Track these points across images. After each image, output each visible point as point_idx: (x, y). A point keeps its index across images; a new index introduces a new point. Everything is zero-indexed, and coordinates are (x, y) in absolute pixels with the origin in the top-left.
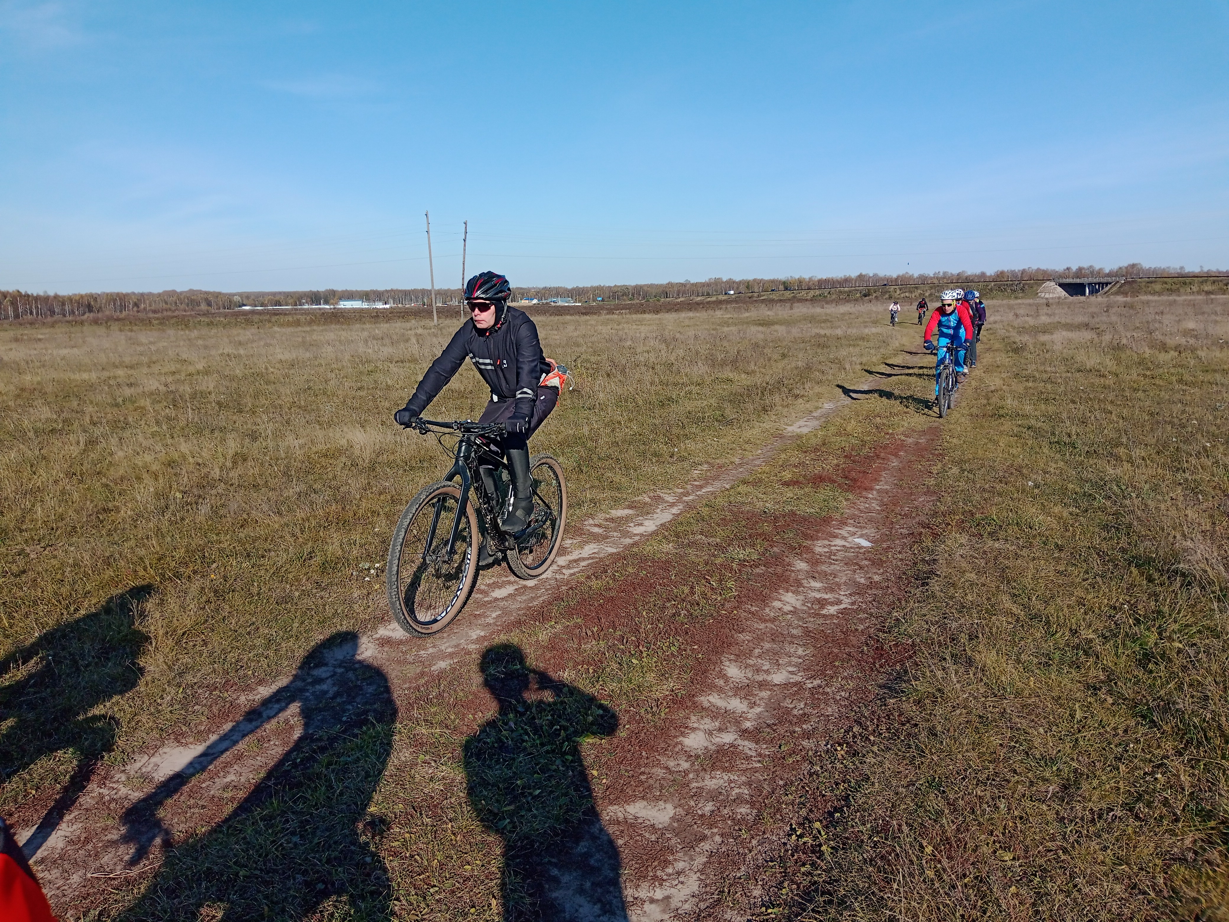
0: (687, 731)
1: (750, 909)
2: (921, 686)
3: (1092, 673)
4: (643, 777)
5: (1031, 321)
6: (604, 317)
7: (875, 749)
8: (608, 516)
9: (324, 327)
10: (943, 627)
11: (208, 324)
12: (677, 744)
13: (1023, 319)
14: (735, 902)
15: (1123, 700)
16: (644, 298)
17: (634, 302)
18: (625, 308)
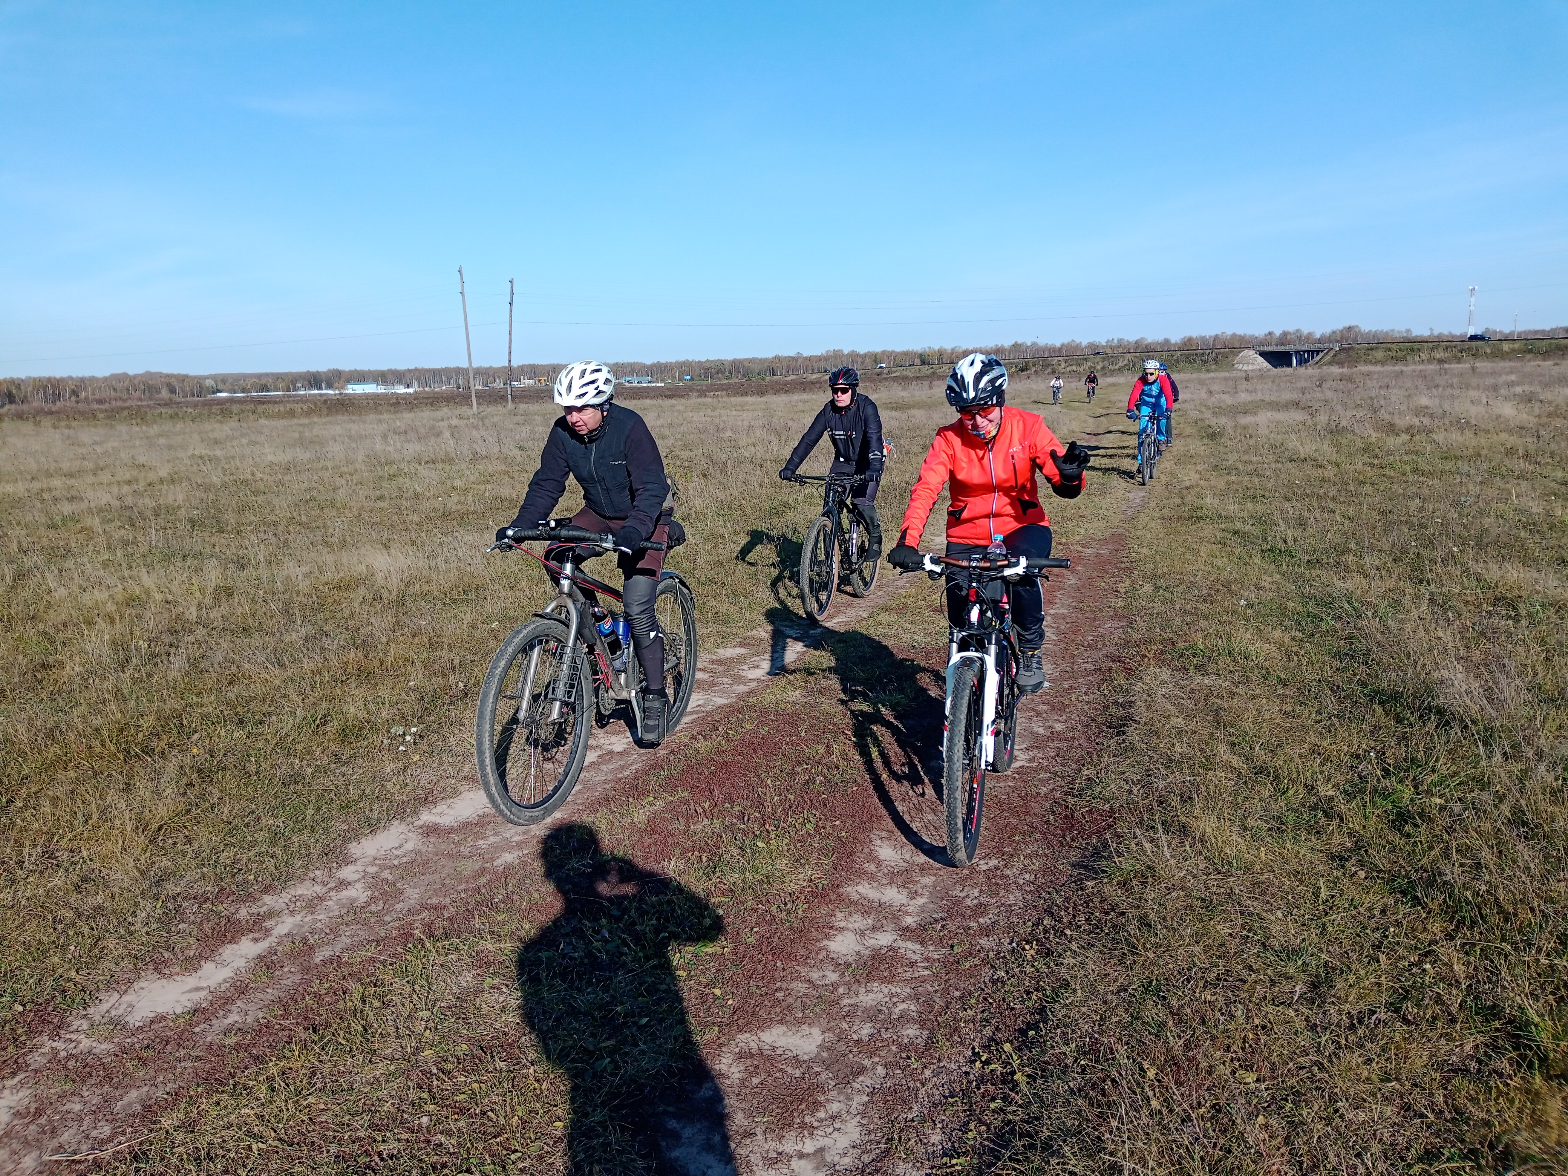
0: (832, 932)
1: (929, 1160)
2: (1125, 864)
3: (1336, 839)
4: (780, 995)
5: (1228, 400)
6: (694, 400)
7: (1074, 946)
8: (714, 657)
9: (328, 419)
10: (1147, 786)
11: (171, 417)
12: (820, 949)
13: (1218, 396)
14: (909, 1151)
15: (1379, 872)
16: (744, 376)
17: (732, 381)
18: (722, 388)
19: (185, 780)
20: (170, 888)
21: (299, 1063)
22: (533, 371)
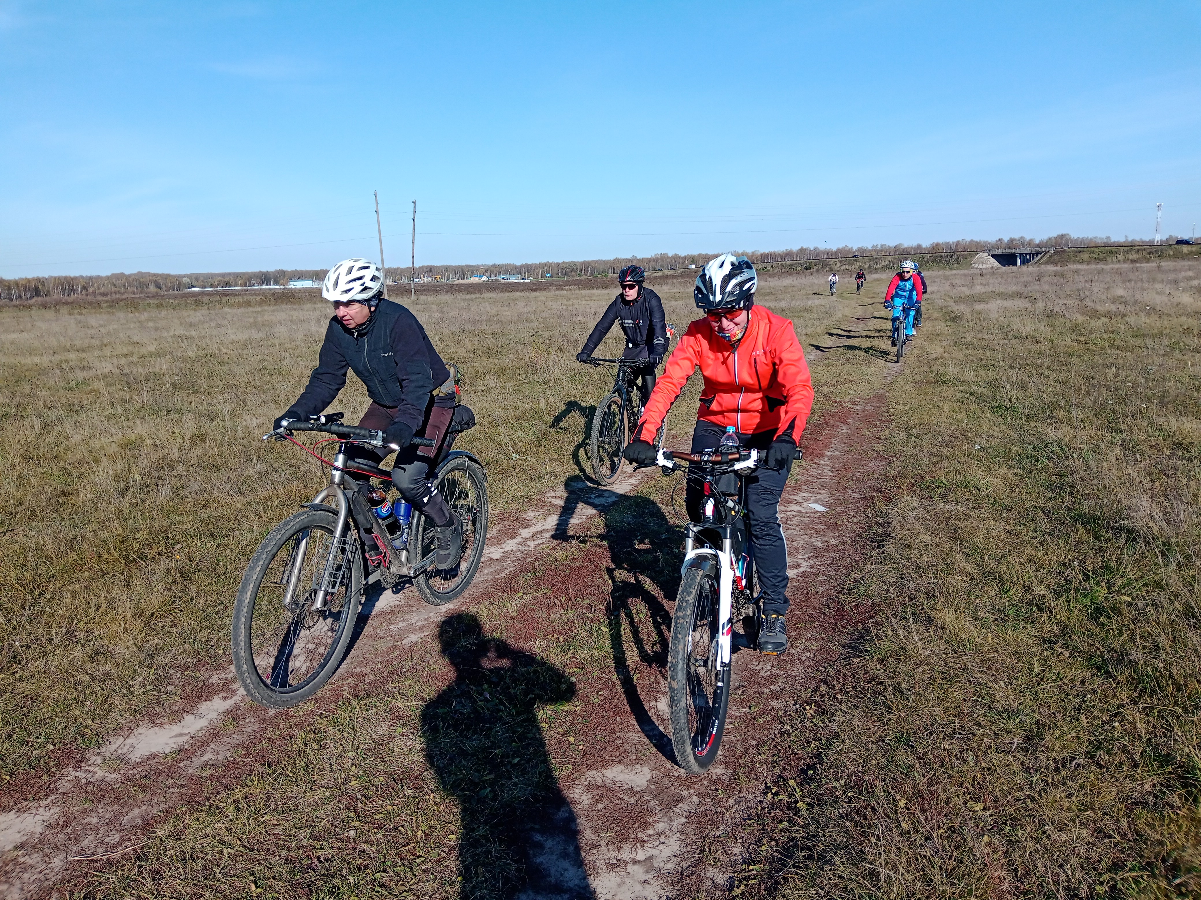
1: (732, 866)
2: (884, 645)
3: (1047, 628)
4: (618, 742)
5: (967, 291)
6: (553, 292)
7: (844, 707)
8: (568, 488)
9: (275, 308)
10: (901, 587)
11: (158, 306)
13: (959, 288)
14: (716, 860)
15: (1079, 652)
16: (592, 274)
17: (582, 278)
18: (574, 283)
19: (170, 579)
20: (161, 660)
21: (257, 790)
22: (430, 270)
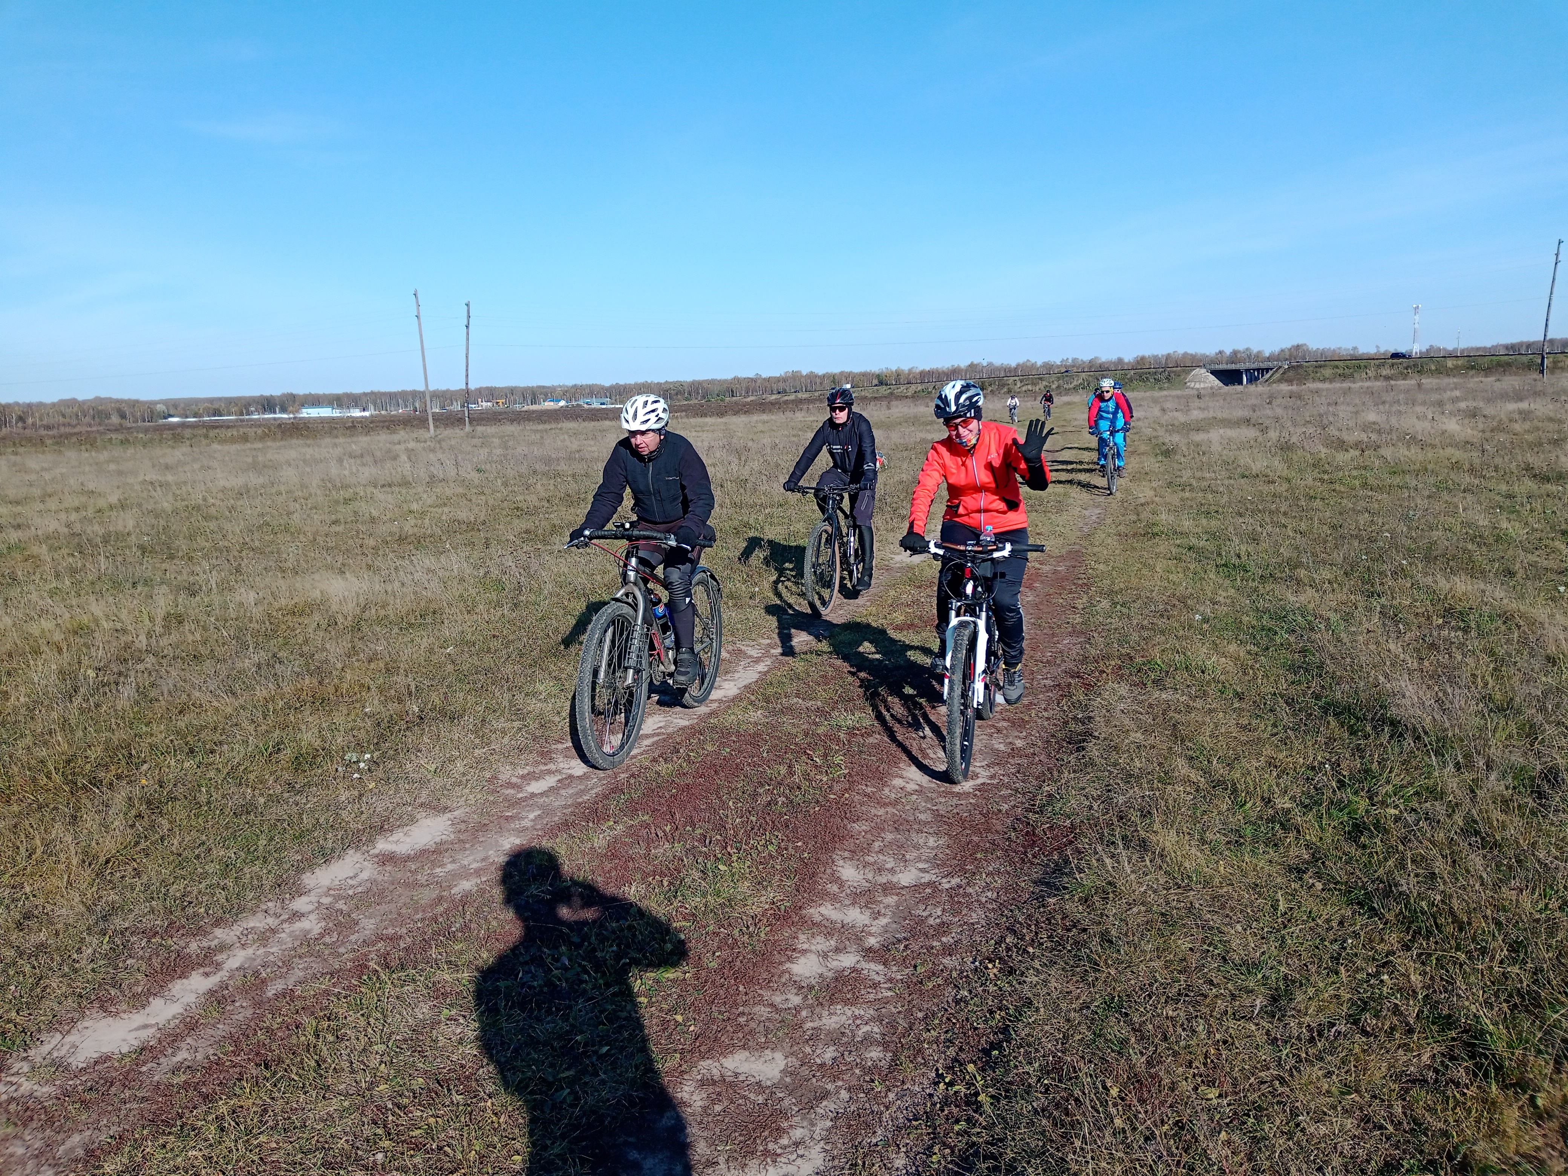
0: (795, 955)
2: (1087, 880)
3: (1293, 852)
4: (742, 1020)
5: (1181, 417)
7: (1037, 964)
9: (282, 443)
10: (1107, 802)
11: (122, 443)
12: (783, 972)
13: (1171, 414)
15: (1336, 884)
16: (703, 397)
17: (691, 402)
19: (134, 812)
20: (118, 922)
21: (250, 1102)
22: (491, 393)
